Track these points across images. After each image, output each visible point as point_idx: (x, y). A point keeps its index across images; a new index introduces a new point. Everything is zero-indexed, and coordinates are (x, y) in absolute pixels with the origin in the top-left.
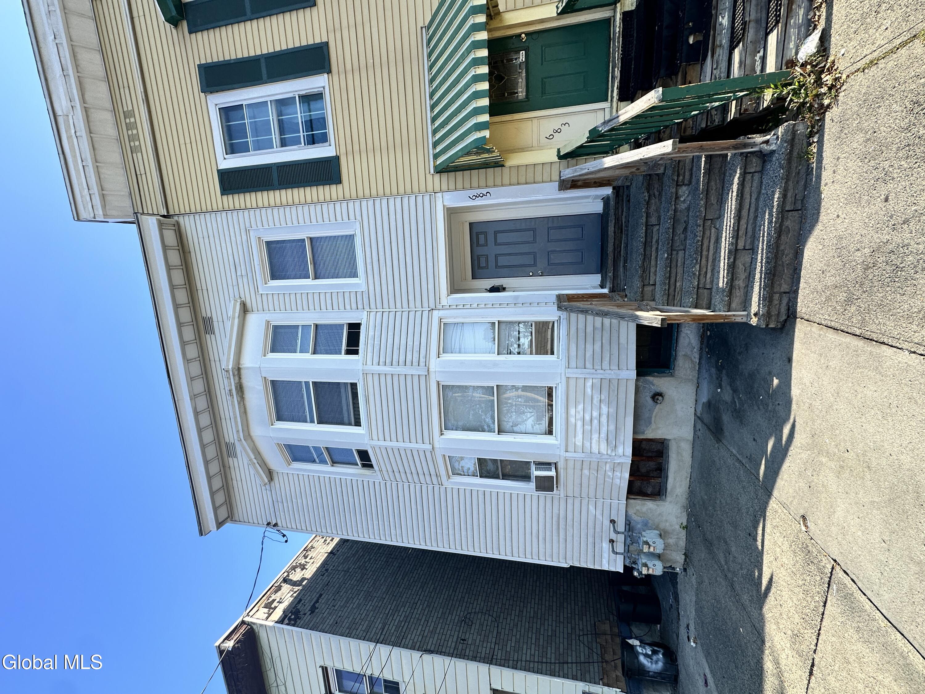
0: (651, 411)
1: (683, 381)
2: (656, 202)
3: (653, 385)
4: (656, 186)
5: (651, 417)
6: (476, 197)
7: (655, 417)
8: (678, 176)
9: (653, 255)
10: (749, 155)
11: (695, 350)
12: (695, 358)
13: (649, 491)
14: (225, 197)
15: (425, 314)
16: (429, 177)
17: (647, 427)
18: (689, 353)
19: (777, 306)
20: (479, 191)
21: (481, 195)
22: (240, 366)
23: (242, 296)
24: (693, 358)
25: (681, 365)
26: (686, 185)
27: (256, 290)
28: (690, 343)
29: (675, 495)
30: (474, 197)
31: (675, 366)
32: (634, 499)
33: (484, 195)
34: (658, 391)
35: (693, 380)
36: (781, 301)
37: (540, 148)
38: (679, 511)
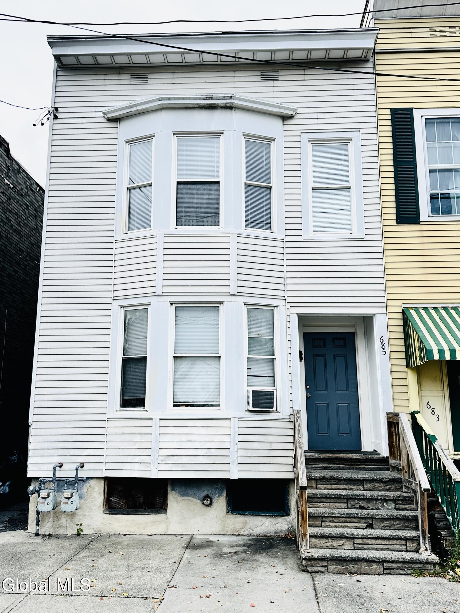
0: (194, 496)
1: (223, 522)
2: (381, 487)
3: (219, 497)
4: (393, 487)
5: (188, 496)
6: (382, 343)
7: (189, 500)
8: (401, 500)
9: (341, 486)
10: (418, 541)
11: (251, 531)
12: (244, 531)
13: (113, 499)
14: (389, 112)
15: (281, 293)
16: (400, 303)
17: (179, 493)
18: (248, 526)
19: (318, 565)
20: (386, 345)
21: (383, 347)
22: (233, 110)
23: (298, 116)
24: (244, 529)
25: (237, 519)
26: (395, 506)
27: (304, 132)
28: (257, 526)
29: (111, 522)
30: (382, 341)
31: (236, 514)
32: (104, 485)
33: (384, 349)
34: (213, 501)
35: (224, 531)
36: (322, 567)
37: (420, 397)
38: (95, 527)
